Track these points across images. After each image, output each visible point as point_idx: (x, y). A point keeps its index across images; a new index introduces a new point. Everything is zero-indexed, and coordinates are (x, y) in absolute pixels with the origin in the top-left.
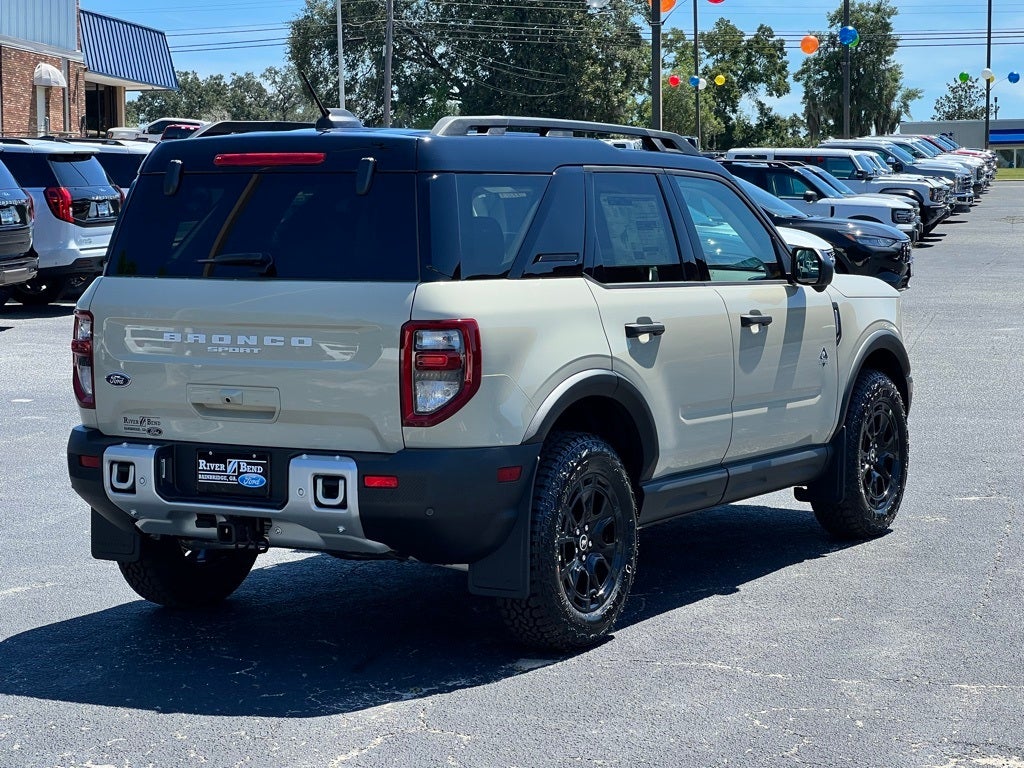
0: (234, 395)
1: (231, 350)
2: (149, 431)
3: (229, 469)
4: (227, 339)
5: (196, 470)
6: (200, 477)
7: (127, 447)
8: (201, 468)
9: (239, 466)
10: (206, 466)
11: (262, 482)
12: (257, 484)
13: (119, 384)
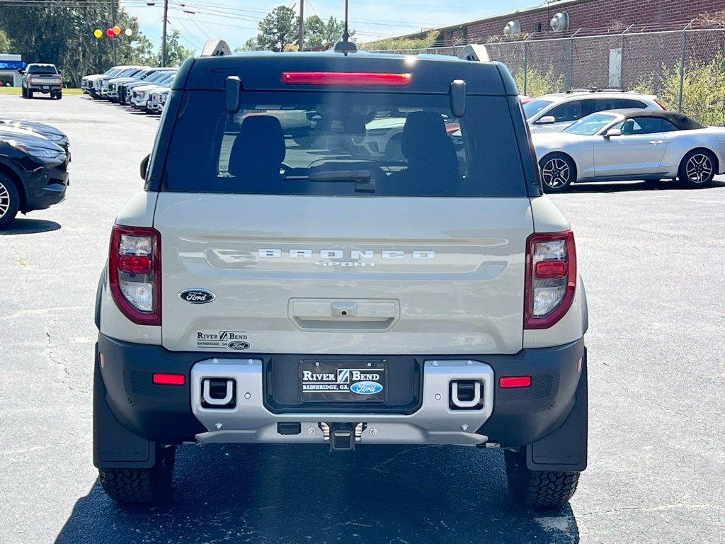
0: (351, 308)
1: (343, 264)
2: (231, 345)
3: (339, 378)
4: (339, 254)
5: (300, 381)
6: (304, 387)
7: (219, 364)
8: (305, 379)
9: (351, 374)
10: (312, 377)
11: (377, 389)
12: (373, 391)
13: (199, 300)
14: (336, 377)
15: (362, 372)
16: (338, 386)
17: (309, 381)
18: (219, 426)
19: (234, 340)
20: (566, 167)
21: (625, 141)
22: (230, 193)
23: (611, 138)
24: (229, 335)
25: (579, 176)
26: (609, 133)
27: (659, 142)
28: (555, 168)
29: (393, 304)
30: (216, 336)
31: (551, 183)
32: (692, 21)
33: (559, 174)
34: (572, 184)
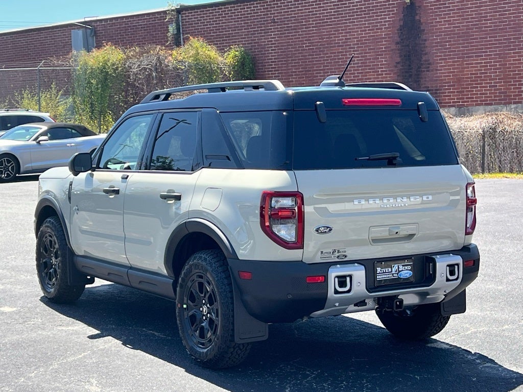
0: (400, 230)
1: (394, 205)
2: (338, 257)
4: (391, 200)
5: (376, 274)
6: (378, 277)
7: (341, 268)
8: (378, 272)
9: (399, 267)
10: (381, 271)
11: (410, 274)
12: (408, 276)
13: (326, 232)
14: (392, 270)
15: (403, 266)
16: (393, 274)
17: (380, 273)
18: (337, 304)
19: (339, 254)
20: (12, 164)
21: (50, 144)
22: (330, 169)
23: (41, 142)
24: (337, 251)
25: (22, 170)
26: (39, 139)
27: (73, 144)
28: (5, 164)
29: (415, 226)
30: (330, 253)
31: (3, 176)
32: (43, 62)
33: (8, 169)
34: (17, 175)
